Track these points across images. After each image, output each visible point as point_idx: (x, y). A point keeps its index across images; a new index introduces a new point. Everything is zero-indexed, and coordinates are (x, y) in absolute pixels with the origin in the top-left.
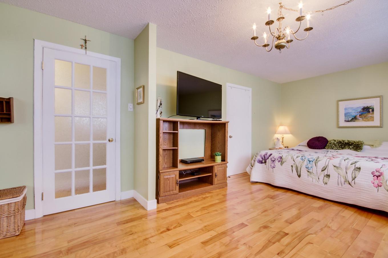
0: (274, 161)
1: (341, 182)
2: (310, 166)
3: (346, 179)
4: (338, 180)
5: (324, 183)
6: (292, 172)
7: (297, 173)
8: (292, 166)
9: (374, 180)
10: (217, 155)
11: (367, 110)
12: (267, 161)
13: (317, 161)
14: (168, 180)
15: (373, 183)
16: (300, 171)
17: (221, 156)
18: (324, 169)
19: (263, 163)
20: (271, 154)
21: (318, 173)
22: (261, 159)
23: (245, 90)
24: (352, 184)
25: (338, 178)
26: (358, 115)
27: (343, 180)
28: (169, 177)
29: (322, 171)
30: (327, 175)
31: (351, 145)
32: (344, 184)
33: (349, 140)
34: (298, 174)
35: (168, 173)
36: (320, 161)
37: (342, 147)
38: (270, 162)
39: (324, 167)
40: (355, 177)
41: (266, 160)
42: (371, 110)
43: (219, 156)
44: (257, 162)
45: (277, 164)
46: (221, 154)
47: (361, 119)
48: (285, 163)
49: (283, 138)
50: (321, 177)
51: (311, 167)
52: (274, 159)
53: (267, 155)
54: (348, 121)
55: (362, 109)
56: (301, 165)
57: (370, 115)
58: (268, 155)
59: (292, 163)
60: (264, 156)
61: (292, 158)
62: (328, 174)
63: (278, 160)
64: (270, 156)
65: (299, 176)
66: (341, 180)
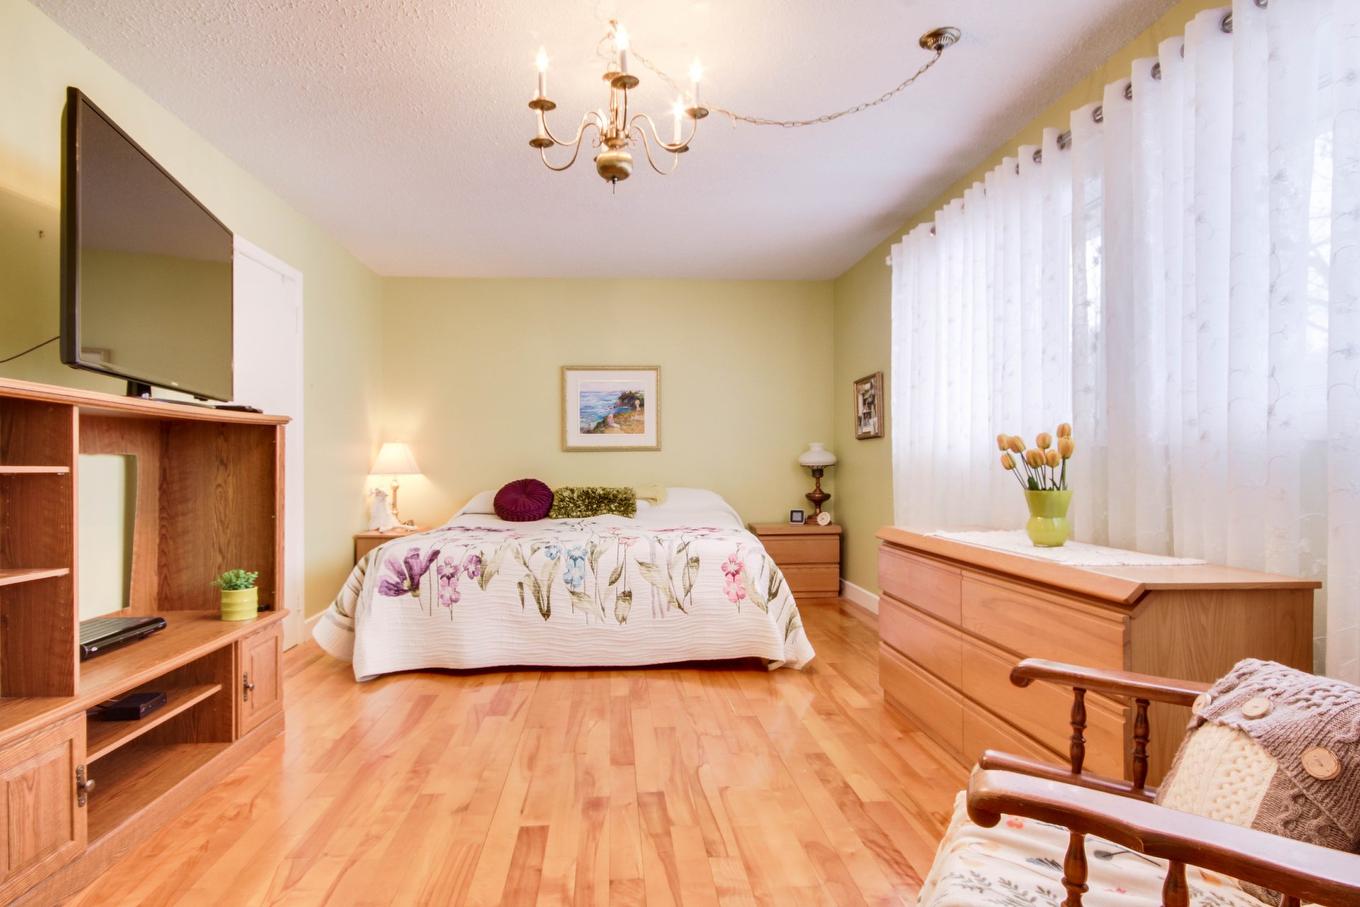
0: (453, 575)
1: (660, 605)
2: (576, 574)
3: (672, 597)
4: (653, 603)
5: (617, 618)
6: (523, 604)
7: (539, 603)
8: (521, 585)
9: (729, 584)
10: (235, 587)
11: (630, 401)
12: (424, 580)
13: (593, 555)
14: (30, 789)
15: (728, 593)
16: (548, 597)
17: (256, 588)
18: (615, 576)
19: (405, 591)
20: (436, 554)
21: (602, 592)
22: (395, 579)
23: (283, 276)
24: (686, 606)
25: (653, 596)
26: (611, 415)
27: (664, 599)
28: (31, 765)
29: (612, 583)
30: (624, 593)
31: (611, 501)
32: (668, 609)
33: (605, 486)
34: (541, 609)
35: (26, 743)
36: (601, 553)
37: (592, 510)
38: (435, 586)
39: (616, 569)
40: (691, 586)
41: (416, 578)
42: (637, 402)
43: (247, 587)
44: (380, 592)
45: (466, 584)
46: (255, 575)
47: (618, 426)
48: (496, 577)
49: (395, 489)
50: (610, 605)
51: (581, 578)
52: (452, 571)
53: (421, 557)
54: (589, 432)
55: (620, 398)
56: (551, 574)
57: (637, 417)
58: (424, 555)
59: (520, 573)
60: (406, 562)
61: (518, 555)
62: (627, 589)
63: (466, 569)
64: (431, 560)
65: (546, 614)
66: (660, 601)
